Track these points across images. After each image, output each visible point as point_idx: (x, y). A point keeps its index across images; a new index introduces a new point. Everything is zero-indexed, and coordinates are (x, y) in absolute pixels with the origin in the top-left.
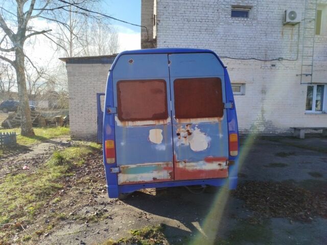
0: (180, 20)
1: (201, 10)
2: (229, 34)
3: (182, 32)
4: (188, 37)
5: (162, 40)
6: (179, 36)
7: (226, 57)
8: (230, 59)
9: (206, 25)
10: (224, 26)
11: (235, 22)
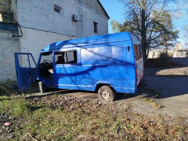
0: (30, 4)
1: (41, 2)
2: (55, 20)
3: (32, 13)
4: (36, 17)
5: (21, 15)
6: (30, 15)
7: (55, 33)
8: (57, 34)
9: (44, 12)
10: (52, 15)
11: (57, 14)
